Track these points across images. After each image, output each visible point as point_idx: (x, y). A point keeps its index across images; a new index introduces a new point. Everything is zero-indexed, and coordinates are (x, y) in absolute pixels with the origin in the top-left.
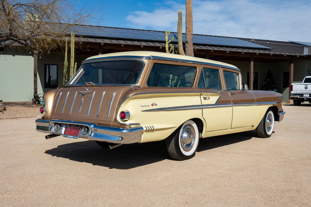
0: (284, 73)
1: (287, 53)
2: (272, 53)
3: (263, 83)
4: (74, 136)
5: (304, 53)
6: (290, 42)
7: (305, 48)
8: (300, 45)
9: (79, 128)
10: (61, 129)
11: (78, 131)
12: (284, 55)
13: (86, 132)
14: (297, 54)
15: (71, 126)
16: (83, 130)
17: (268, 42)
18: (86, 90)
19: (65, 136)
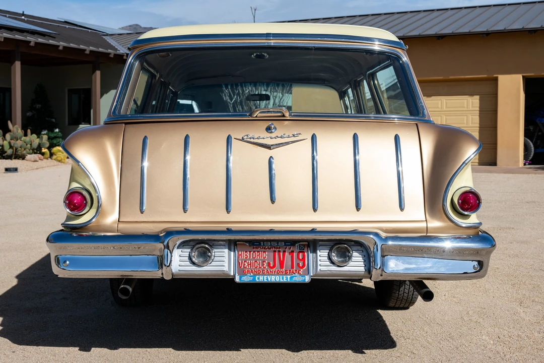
0: (69, 91)
1: (91, 48)
2: (62, 44)
3: (28, 114)
4: (289, 277)
5: (119, 49)
6: (63, 21)
7: (104, 37)
8: (90, 31)
9: (299, 250)
10: (216, 259)
11: (303, 259)
12: (85, 50)
13: (345, 257)
14: (110, 51)
15: (262, 244)
16: (333, 254)
17: (23, 17)
18: (271, 132)
19: (247, 279)
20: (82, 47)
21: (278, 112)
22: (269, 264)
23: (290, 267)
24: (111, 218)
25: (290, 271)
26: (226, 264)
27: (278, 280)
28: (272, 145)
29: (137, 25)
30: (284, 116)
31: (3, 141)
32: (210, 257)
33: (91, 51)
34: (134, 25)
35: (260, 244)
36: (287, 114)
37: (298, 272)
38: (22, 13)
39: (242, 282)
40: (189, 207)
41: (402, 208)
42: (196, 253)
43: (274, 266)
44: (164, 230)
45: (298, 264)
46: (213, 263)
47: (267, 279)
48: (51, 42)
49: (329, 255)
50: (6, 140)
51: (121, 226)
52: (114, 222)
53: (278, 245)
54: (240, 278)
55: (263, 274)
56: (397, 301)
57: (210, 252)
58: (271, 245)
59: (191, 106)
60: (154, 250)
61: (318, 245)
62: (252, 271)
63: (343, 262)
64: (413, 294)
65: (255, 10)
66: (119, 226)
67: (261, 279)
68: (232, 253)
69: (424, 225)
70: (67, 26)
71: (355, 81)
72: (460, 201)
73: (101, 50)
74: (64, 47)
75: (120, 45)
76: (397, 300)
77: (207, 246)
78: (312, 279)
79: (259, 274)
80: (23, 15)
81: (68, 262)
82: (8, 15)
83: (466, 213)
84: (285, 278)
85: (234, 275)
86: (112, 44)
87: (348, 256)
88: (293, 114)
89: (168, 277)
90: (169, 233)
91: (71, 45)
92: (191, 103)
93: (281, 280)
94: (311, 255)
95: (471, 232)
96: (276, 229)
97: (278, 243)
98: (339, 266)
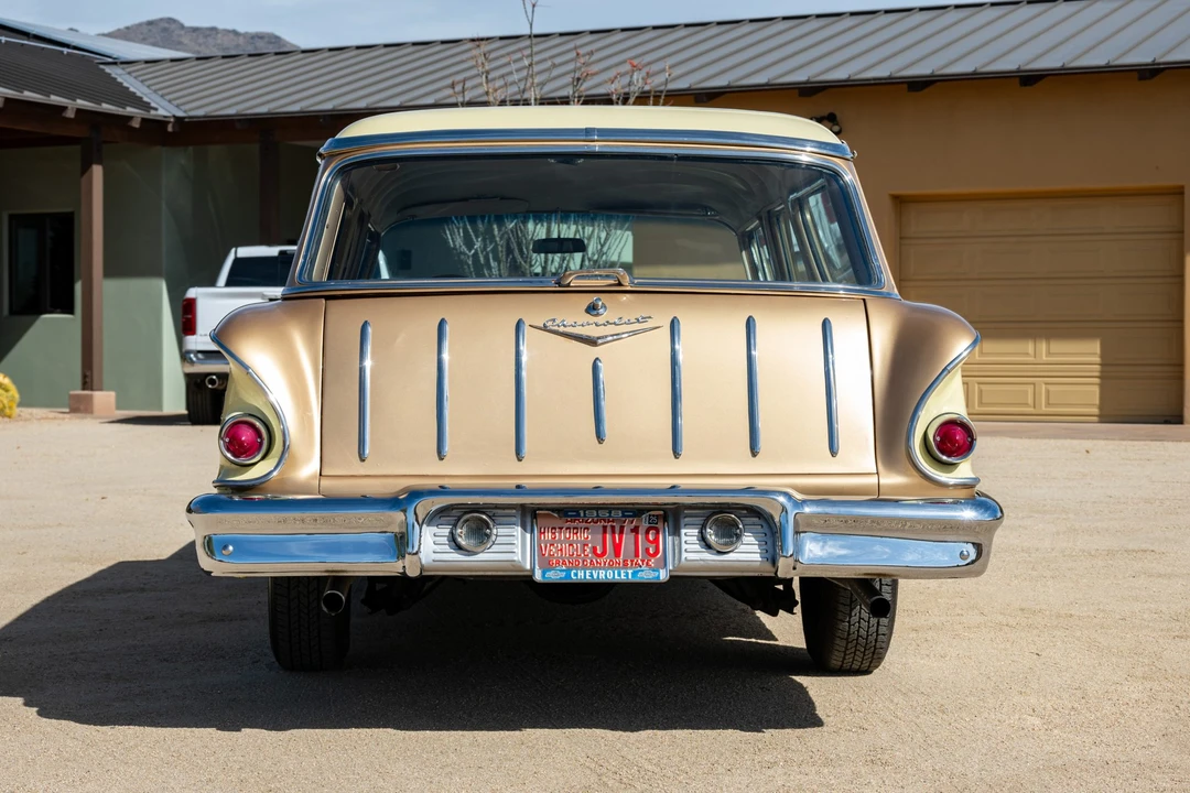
0: (11, 217)
1: (79, 101)
4: (630, 572)
5: (153, 105)
7: (108, 69)
8: (65, 50)
9: (647, 525)
10: (499, 540)
11: (656, 541)
12: (64, 108)
13: (731, 537)
14: (130, 110)
15: (582, 515)
16: (709, 530)
18: (598, 315)
19: (555, 576)
20: (55, 99)
21: (607, 277)
22: (594, 549)
23: (633, 554)
24: (306, 470)
25: (632, 561)
26: (518, 550)
27: (610, 577)
28: (599, 338)
29: (171, 21)
30: (620, 284)
32: (488, 536)
33: (79, 111)
34: (161, 20)
35: (579, 515)
36: (626, 280)
37: (647, 564)
39: (546, 581)
40: (447, 448)
41: (833, 451)
42: (464, 530)
43: (604, 553)
44: (403, 491)
45: (647, 550)
46: (495, 548)
47: (592, 575)
49: (701, 532)
51: (325, 483)
52: (313, 477)
53: (610, 516)
54: (543, 575)
55: (585, 568)
56: (845, 655)
57: (488, 527)
58: (598, 516)
60: (389, 524)
61: (682, 516)
62: (564, 562)
63: (726, 544)
64: (876, 641)
65: (534, 6)
66: (322, 482)
67: (580, 575)
68: (528, 535)
69: (873, 480)
70: (3, 39)
71: (769, 212)
72: (938, 439)
73: (106, 107)
74: (8, 100)
75: (155, 91)
76: (845, 652)
77: (484, 517)
78: (671, 577)
79: (577, 568)
81: (231, 548)
83: (950, 460)
84: (622, 574)
85: (533, 570)
86: (132, 89)
87: (736, 534)
88: (636, 281)
89: (413, 573)
90: (415, 494)
93: (616, 577)
94: (669, 539)
95: (963, 493)
96: (605, 486)
97: (610, 513)
98: (719, 553)
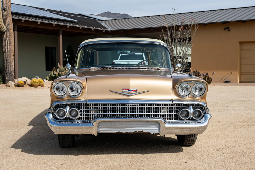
1: (94, 28)
2: (81, 26)
5: (107, 28)
6: (79, 14)
7: (99, 22)
8: (92, 19)
12: (92, 29)
14: (103, 29)
17: (61, 13)
20: (90, 27)
29: (109, 12)
31: (56, 72)
33: (94, 29)
34: (107, 12)
38: (60, 11)
48: (77, 26)
50: (57, 72)
59: (142, 55)
65: (174, 10)
70: (81, 17)
73: (99, 29)
74: (82, 28)
75: (107, 26)
80: (61, 12)
82: (54, 13)
86: (103, 25)
91: (85, 26)
92: (142, 54)
